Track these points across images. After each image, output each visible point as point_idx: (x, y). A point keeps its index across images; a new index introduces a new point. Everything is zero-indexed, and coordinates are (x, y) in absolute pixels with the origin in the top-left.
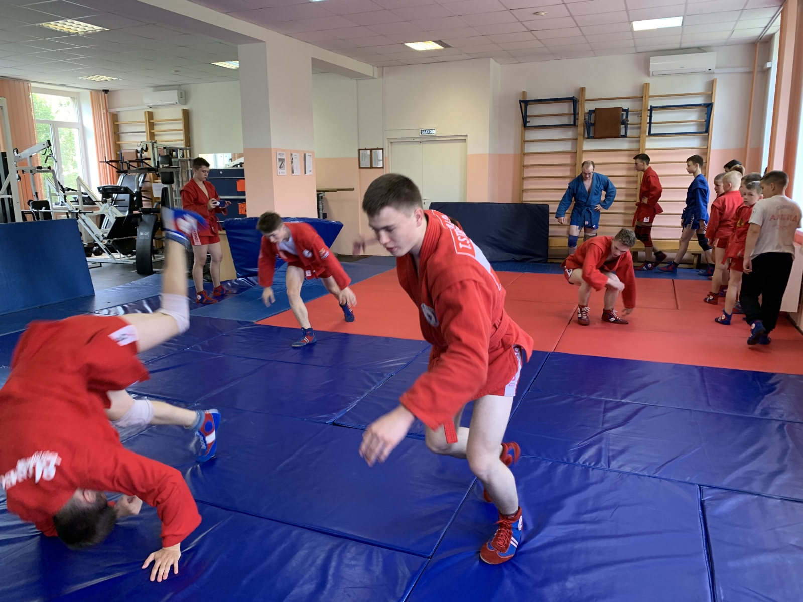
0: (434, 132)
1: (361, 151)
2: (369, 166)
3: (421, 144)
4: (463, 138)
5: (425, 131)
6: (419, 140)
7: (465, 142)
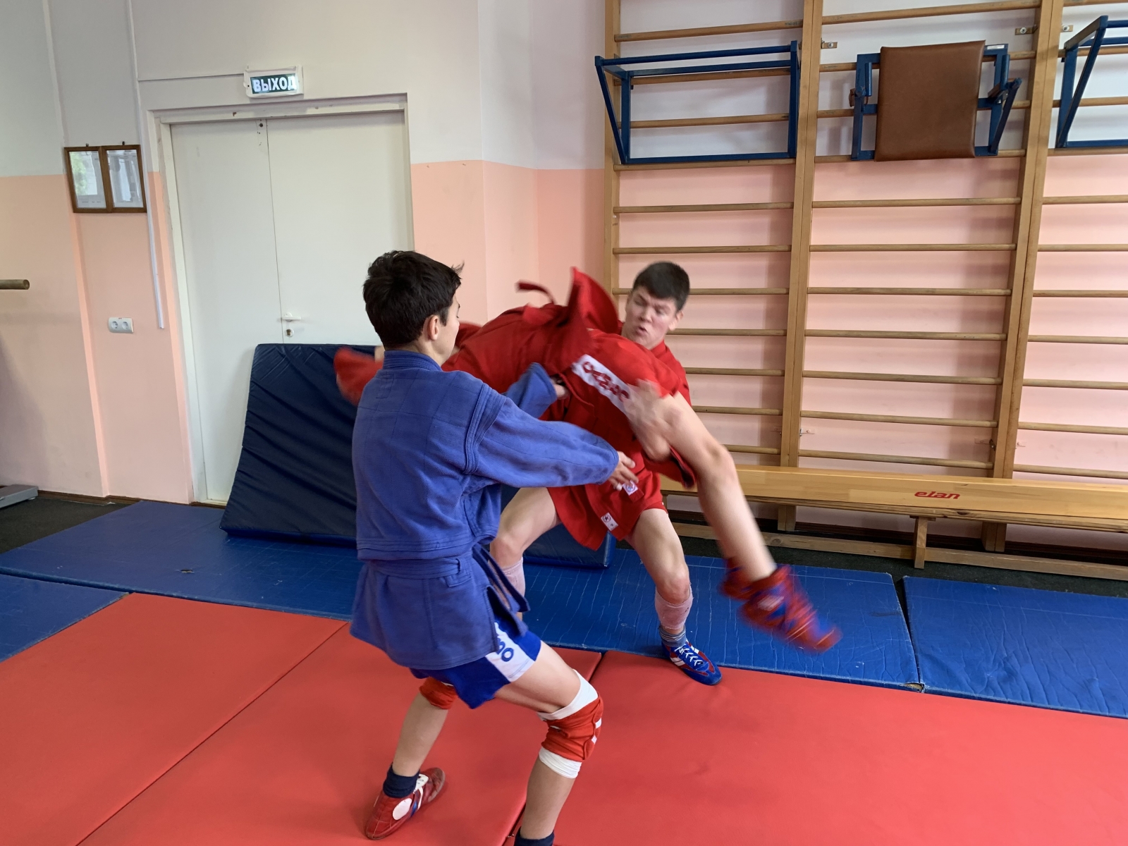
0: (294, 84)
1: (72, 154)
2: (103, 205)
3: (263, 130)
4: (396, 107)
5: (265, 79)
6: (250, 115)
7: (403, 121)
